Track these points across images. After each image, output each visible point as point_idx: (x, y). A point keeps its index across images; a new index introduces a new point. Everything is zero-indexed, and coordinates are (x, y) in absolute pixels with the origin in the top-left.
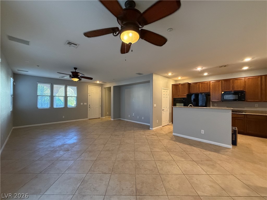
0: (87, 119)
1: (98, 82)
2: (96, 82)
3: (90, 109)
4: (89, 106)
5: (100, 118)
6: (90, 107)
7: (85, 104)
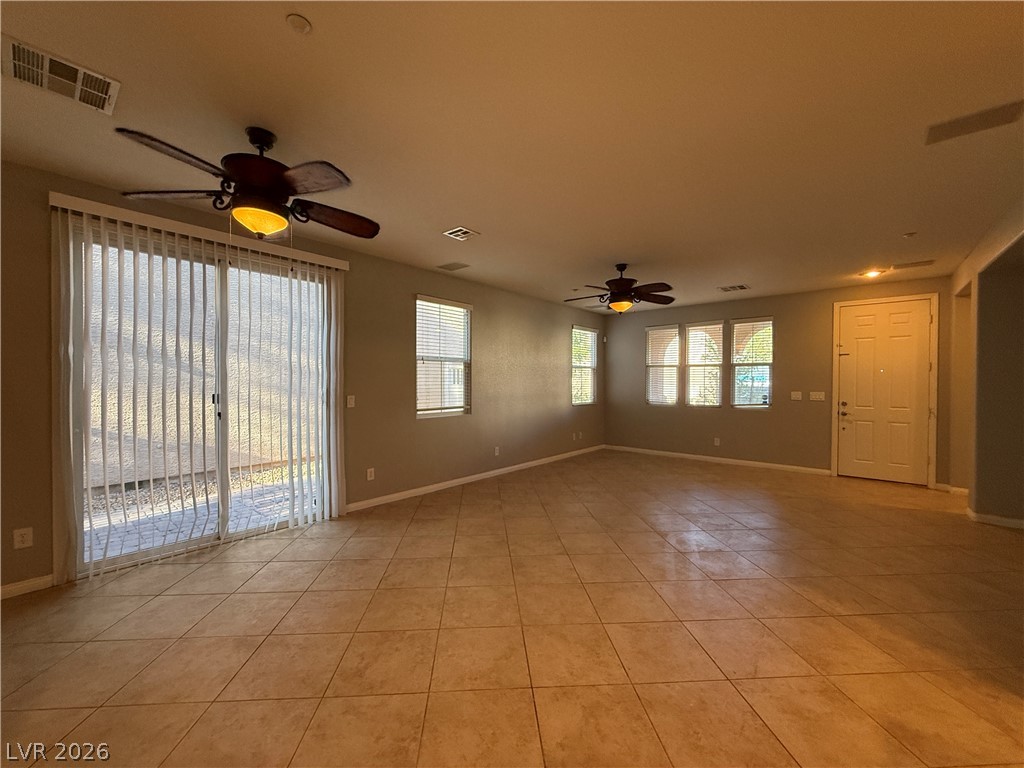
0: (827, 472)
1: (872, 274)
2: (856, 276)
3: (845, 424)
4: (842, 409)
5: (925, 487)
6: (844, 414)
7: (820, 396)
